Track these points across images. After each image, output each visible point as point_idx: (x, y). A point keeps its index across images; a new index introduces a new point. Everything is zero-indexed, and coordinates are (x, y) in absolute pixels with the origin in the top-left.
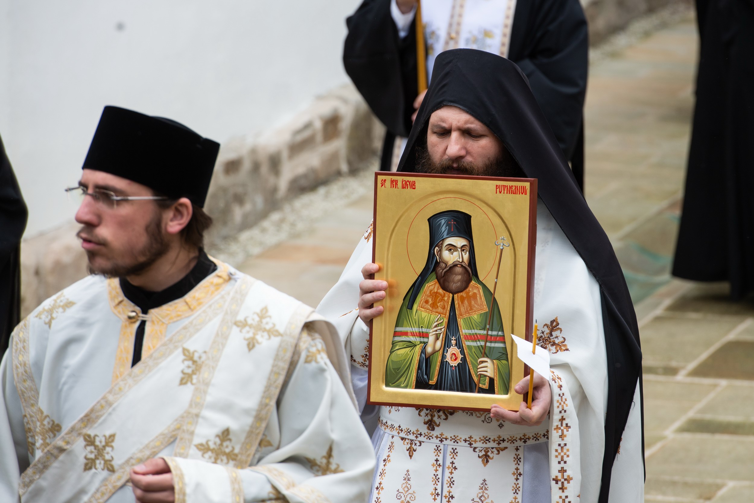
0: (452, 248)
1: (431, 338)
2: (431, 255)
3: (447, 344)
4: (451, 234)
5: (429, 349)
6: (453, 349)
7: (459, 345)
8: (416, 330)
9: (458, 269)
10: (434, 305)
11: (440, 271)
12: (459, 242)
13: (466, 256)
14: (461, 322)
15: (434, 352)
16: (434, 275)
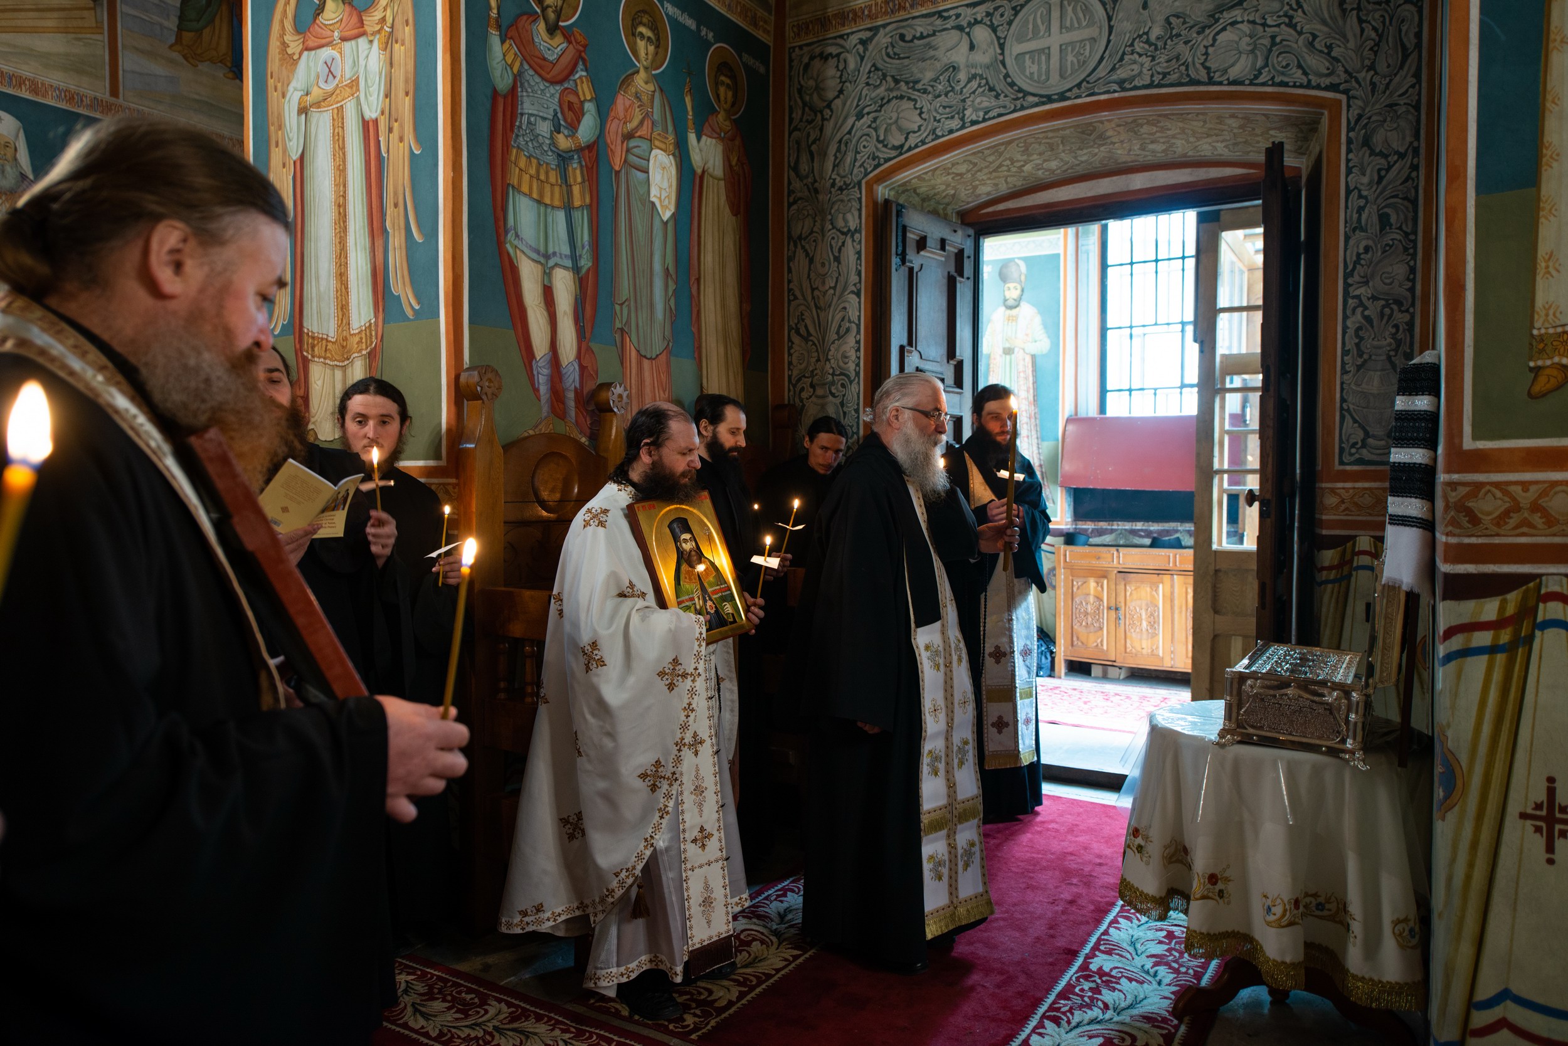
0: (685, 541)
1: (696, 600)
2: (678, 548)
3: (705, 601)
4: (682, 533)
5: (698, 607)
6: (709, 603)
7: (711, 600)
8: (687, 597)
9: (693, 553)
10: (690, 579)
11: (686, 557)
12: (687, 536)
13: (694, 544)
14: (706, 585)
15: (701, 608)
16: (683, 561)
